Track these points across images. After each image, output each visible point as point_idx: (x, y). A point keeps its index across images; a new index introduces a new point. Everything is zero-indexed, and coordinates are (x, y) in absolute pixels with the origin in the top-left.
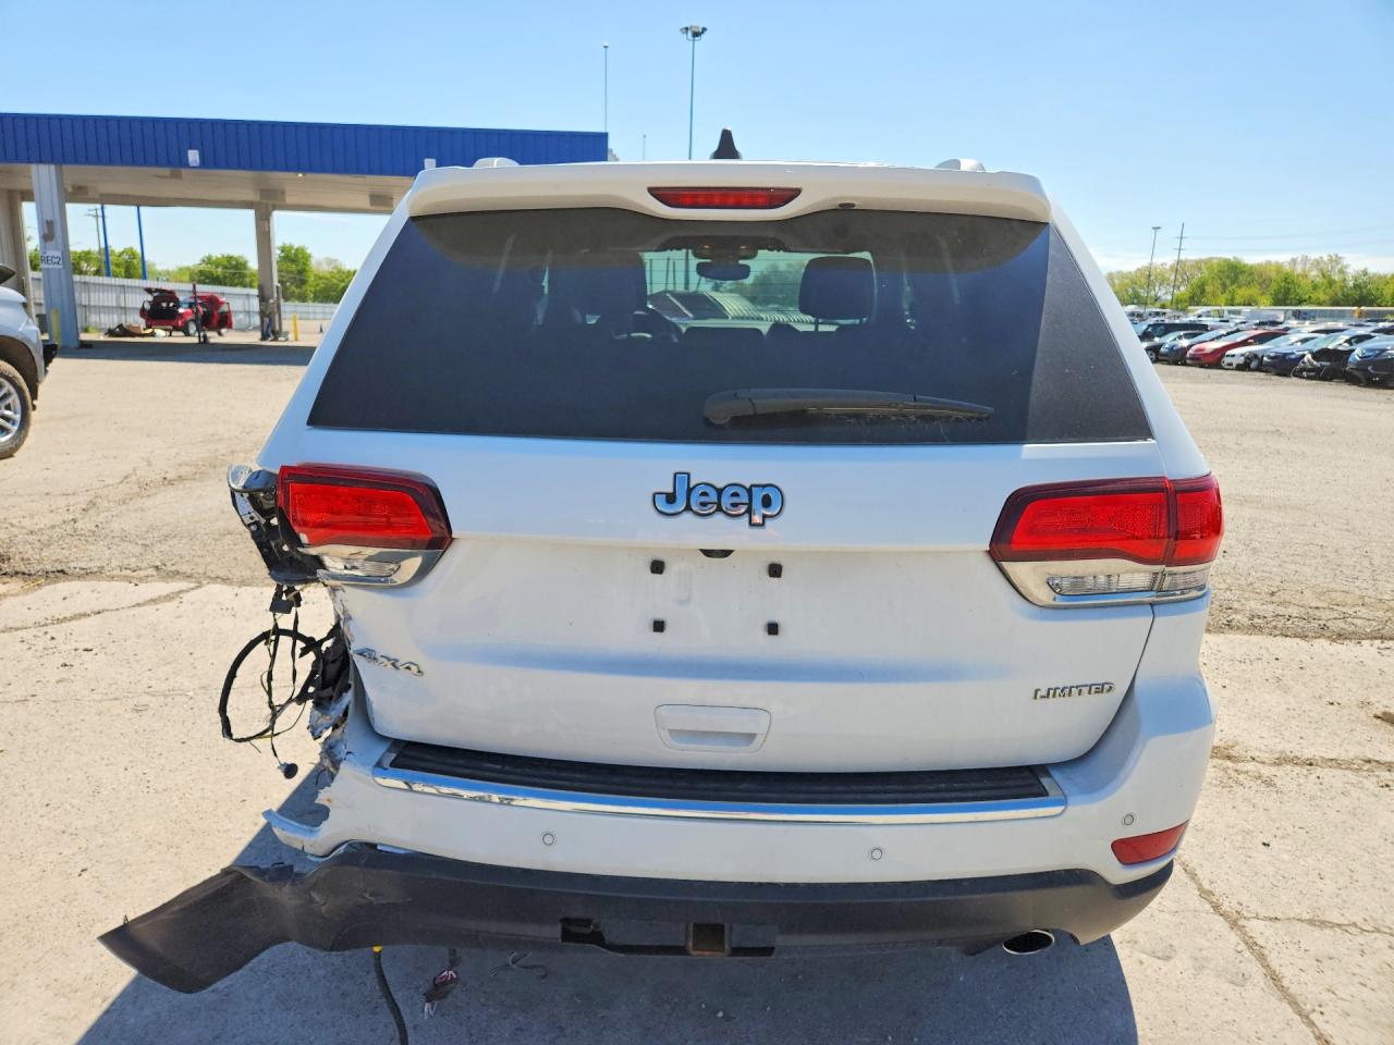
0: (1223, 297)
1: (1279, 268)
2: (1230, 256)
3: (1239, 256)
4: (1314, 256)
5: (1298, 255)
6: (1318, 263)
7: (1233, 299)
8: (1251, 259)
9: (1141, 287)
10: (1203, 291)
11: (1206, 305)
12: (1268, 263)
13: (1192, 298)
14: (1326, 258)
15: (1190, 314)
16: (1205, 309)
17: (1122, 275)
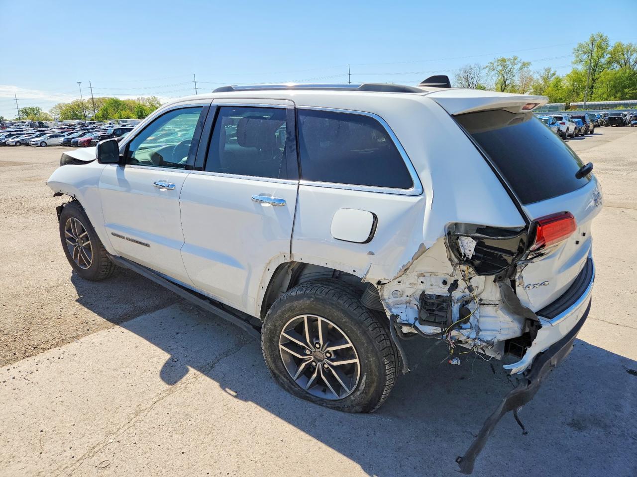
0: (117, 115)
1: (134, 102)
2: (113, 97)
3: (117, 97)
4: (146, 97)
5: (140, 97)
6: (148, 100)
7: (121, 116)
8: (122, 98)
9: (77, 111)
10: (107, 113)
11: (110, 119)
12: (129, 100)
13: (103, 116)
14: (151, 98)
15: (106, 123)
16: (112, 121)
17: (66, 106)
